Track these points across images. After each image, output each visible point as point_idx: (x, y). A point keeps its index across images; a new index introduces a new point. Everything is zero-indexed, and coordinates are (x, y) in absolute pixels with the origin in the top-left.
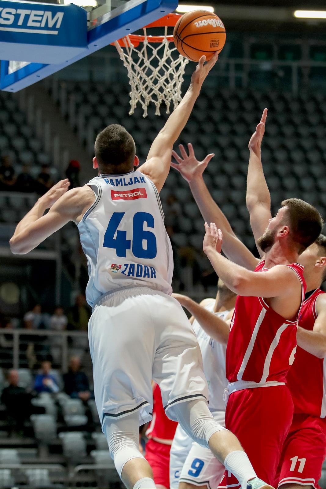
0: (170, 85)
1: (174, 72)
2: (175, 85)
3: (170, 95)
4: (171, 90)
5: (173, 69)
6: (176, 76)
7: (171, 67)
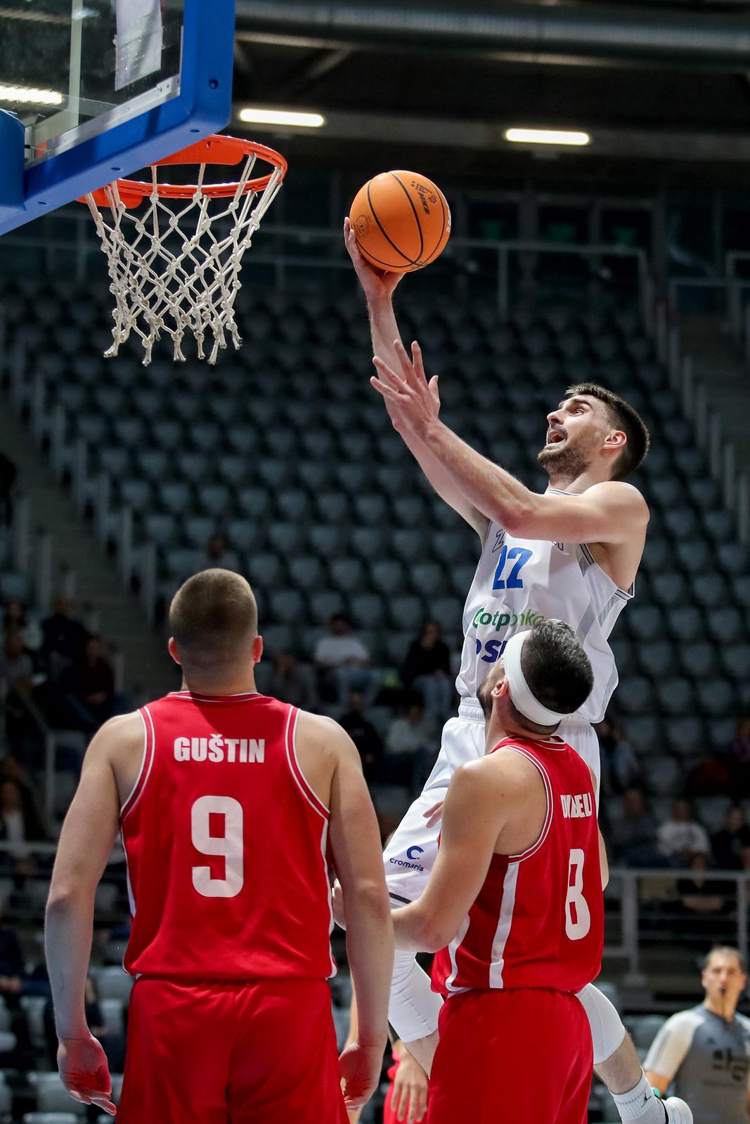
0: (205, 293)
1: (216, 266)
2: (217, 295)
3: (205, 315)
4: (207, 306)
5: (214, 260)
6: (219, 275)
7: (210, 255)
